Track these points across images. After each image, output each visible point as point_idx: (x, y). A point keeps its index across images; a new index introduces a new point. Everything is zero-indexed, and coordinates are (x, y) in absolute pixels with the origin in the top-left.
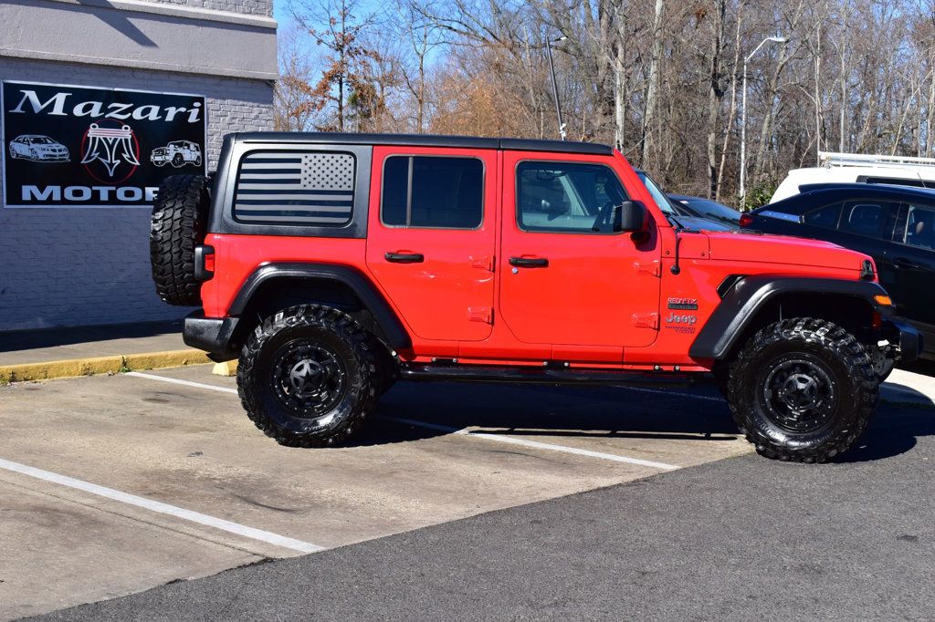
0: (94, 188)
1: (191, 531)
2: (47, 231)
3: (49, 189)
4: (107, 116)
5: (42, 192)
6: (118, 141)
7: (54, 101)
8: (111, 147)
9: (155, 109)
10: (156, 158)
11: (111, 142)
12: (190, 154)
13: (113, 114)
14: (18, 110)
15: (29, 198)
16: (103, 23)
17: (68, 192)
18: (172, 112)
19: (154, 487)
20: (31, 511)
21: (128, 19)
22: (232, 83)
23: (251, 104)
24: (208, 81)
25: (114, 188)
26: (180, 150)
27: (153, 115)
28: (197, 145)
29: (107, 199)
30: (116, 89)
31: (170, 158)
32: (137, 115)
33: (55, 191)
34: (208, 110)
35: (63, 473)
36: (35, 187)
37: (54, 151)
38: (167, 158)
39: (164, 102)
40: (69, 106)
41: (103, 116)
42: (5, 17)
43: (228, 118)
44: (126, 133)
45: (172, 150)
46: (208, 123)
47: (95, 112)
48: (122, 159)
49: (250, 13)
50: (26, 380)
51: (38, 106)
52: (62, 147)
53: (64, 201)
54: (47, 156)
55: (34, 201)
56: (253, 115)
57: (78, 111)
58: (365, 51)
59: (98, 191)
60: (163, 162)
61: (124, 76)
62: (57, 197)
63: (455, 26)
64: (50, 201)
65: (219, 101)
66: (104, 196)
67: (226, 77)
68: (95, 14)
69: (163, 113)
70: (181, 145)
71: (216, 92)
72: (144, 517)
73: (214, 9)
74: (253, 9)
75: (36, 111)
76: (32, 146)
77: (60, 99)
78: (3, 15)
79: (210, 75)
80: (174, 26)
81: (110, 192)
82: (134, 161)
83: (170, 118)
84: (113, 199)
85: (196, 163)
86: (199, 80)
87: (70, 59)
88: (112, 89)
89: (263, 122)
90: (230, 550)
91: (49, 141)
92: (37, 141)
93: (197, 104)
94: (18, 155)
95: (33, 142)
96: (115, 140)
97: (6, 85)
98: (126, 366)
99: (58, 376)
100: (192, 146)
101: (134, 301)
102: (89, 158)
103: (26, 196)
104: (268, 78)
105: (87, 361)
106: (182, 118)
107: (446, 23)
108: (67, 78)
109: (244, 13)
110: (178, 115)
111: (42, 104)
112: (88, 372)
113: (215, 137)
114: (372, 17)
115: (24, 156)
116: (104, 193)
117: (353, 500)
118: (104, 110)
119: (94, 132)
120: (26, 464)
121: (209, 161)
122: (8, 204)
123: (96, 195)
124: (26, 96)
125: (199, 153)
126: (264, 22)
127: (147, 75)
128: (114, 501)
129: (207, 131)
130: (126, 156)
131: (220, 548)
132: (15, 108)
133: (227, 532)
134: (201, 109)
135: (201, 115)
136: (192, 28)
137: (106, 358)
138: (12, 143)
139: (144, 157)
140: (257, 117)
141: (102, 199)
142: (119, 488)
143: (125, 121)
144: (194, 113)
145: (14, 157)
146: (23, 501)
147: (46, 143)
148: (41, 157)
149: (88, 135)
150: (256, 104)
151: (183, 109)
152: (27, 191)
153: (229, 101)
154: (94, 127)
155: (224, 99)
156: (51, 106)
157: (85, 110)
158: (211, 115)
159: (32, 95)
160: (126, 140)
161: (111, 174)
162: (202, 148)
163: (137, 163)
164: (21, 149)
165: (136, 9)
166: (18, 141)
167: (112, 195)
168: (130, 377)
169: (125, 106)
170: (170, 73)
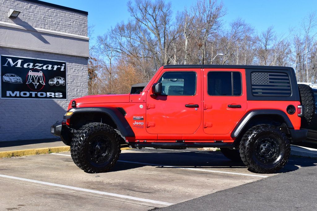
0: (30, 92)
1: (119, 200)
2: (15, 107)
3: (15, 92)
4: (35, 68)
5: (13, 94)
6: (38, 76)
7: (18, 62)
8: (36, 79)
9: (50, 66)
10: (50, 83)
11: (36, 77)
12: (61, 82)
13: (36, 67)
14: (6, 65)
15: (9, 95)
16: (34, 36)
17: (22, 93)
18: (56, 67)
19: (92, 186)
20: (54, 195)
21: (42, 35)
22: (75, 58)
23: (81, 65)
24: (67, 57)
25: (37, 93)
26: (58, 80)
27: (50, 68)
28: (64, 78)
29: (34, 96)
30: (38, 59)
31: (55, 83)
32: (44, 68)
33: (17, 93)
34: (67, 67)
35: (55, 183)
36: (11, 92)
37: (17, 79)
38: (54, 82)
39: (53, 64)
40: (22, 64)
41: (33, 68)
42: (2, 33)
43: (73, 70)
44: (41, 74)
45: (55, 80)
46: (67, 71)
47: (31, 67)
48: (40, 83)
49: (80, 35)
50: (17, 156)
51: (12, 64)
52: (20, 78)
53: (20, 97)
54: (15, 81)
55: (11, 96)
56: (81, 69)
57: (25, 66)
58: (91, 58)
59: (32, 93)
60: (53, 84)
61: (40, 55)
62: (18, 95)
63: (118, 50)
64: (16, 97)
65: (71, 64)
66: (34, 95)
67: (73, 56)
68: (32, 34)
69: (53, 67)
70: (58, 78)
71: (70, 61)
72: (98, 196)
73: (69, 33)
74: (81, 34)
75: (12, 66)
76: (10, 77)
77: (20, 62)
78: (1, 33)
79: (68, 55)
80: (57, 38)
81: (35, 94)
82: (43, 83)
83: (55, 69)
84: (36, 96)
85: (63, 84)
86: (64, 56)
87: (23, 48)
88: (36, 59)
89: (85, 71)
90: (140, 205)
91: (16, 76)
92: (12, 76)
93: (64, 65)
94: (5, 80)
95: (11, 76)
96: (37, 76)
97: (2, 57)
98: (50, 151)
99: (27, 154)
100: (62, 79)
101: (43, 131)
102: (29, 82)
103: (8, 95)
104: (86, 57)
105: (37, 149)
106: (59, 69)
107: (115, 50)
108: (22, 55)
109: (79, 35)
110: (58, 68)
111: (14, 63)
112: (37, 153)
113: (69, 76)
114: (93, 47)
115: (7, 81)
116: (34, 94)
117: (168, 189)
118: (34, 66)
119: (31, 73)
120: (39, 181)
121: (67, 84)
122: (2, 97)
123: (31, 94)
124: (8, 61)
125: (64, 81)
126: (85, 38)
127: (48, 55)
128: (82, 191)
129: (67, 74)
130: (41, 82)
131: (135, 205)
132: (5, 64)
133: (133, 200)
134: (65, 66)
135: (65, 68)
136: (62, 39)
137: (43, 148)
138: (3, 76)
139: (47, 82)
140: (83, 69)
141: (33, 96)
142: (80, 187)
143: (41, 70)
144: (63, 67)
145: (4, 81)
146: (49, 192)
147: (15, 76)
148: (13, 81)
149: (29, 74)
150: (82, 65)
151: (59, 66)
152: (8, 93)
153: (73, 64)
154: (31, 71)
155: (72, 63)
156: (17, 64)
157: (28, 66)
158: (68, 68)
159: (10, 60)
160: (41, 76)
161: (36, 88)
162: (65, 80)
163: (45, 84)
164: (7, 78)
165: (44, 32)
166: (5, 76)
167: (36, 95)
168: (52, 155)
169: (41, 65)
170: (55, 54)
